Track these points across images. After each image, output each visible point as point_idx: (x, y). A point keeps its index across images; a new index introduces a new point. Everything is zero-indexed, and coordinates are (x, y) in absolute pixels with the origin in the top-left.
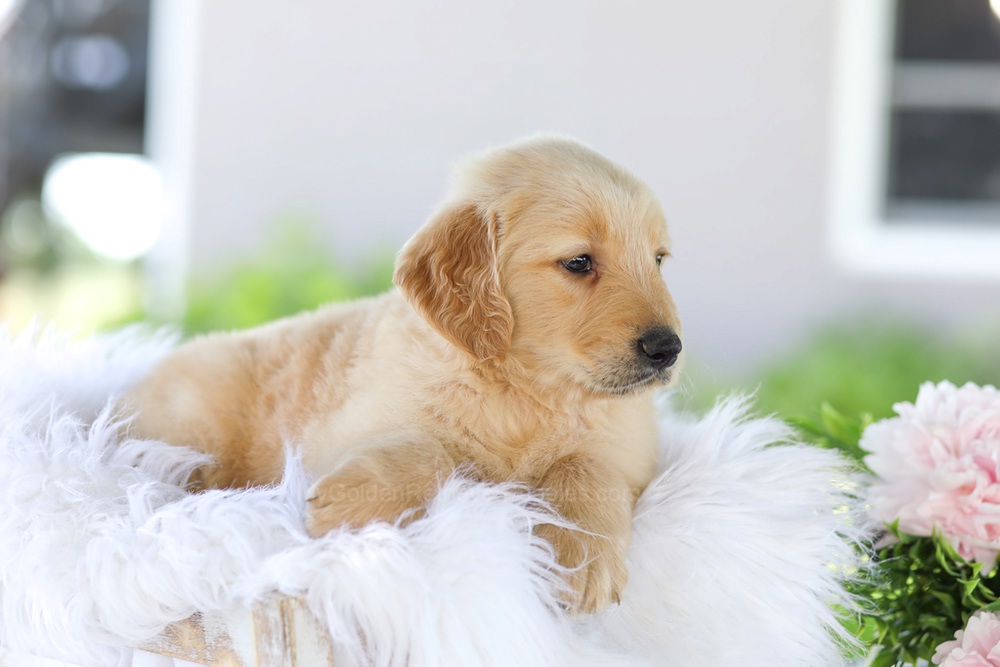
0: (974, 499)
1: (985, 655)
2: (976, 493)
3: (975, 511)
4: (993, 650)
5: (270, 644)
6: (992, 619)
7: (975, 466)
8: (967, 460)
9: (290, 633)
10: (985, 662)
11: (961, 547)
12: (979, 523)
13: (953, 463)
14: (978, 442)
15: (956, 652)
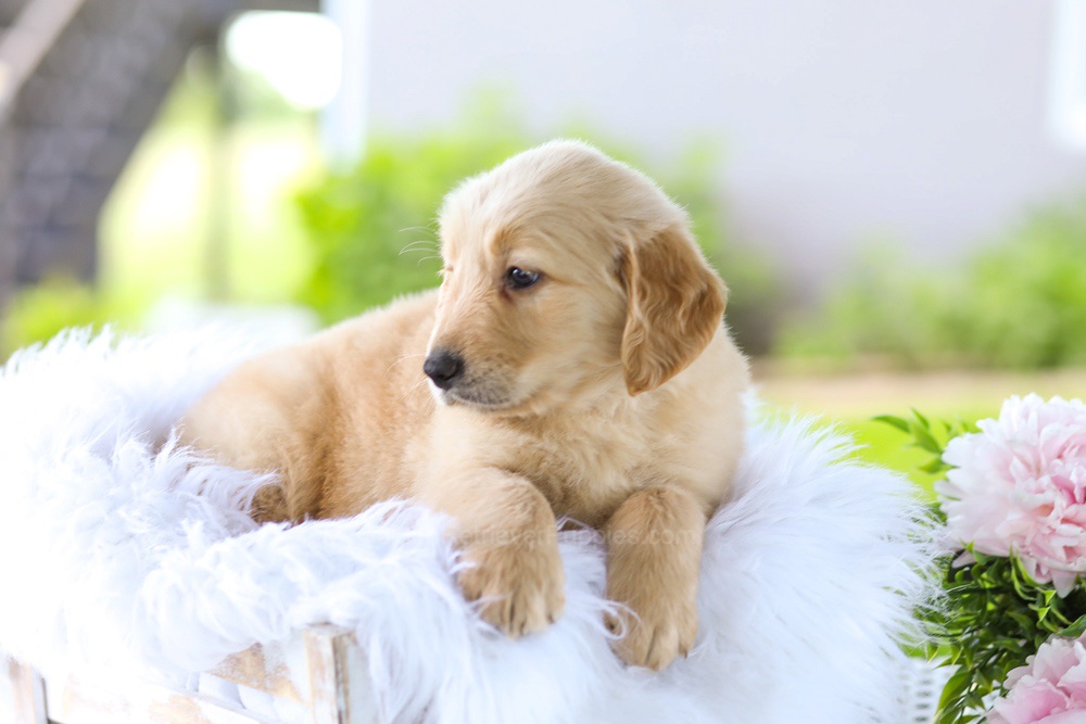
0: (1053, 519)
1: (1055, 681)
2: (1053, 514)
3: (1053, 531)
4: (1063, 678)
5: (323, 680)
6: (1064, 645)
7: (1054, 487)
8: (1045, 480)
9: (343, 669)
10: (1055, 690)
11: (1038, 567)
12: (1057, 545)
13: (1032, 483)
14: (1058, 461)
15: (1026, 679)
